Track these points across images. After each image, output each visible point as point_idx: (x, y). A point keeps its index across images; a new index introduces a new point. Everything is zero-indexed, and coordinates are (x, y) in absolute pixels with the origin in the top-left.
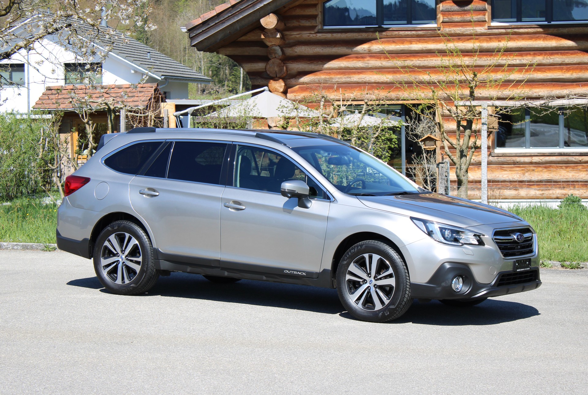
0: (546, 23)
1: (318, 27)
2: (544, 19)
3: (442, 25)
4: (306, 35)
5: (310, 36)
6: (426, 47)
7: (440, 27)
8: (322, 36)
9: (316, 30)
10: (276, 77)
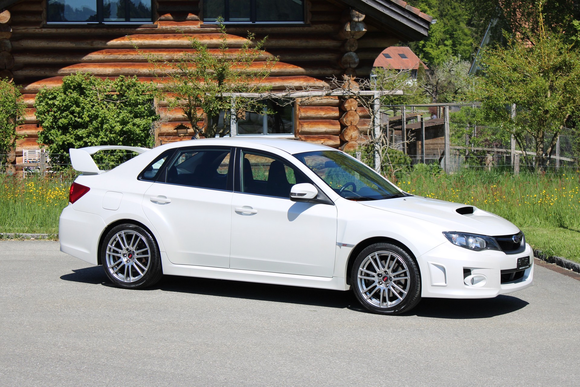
0: (251, 23)
1: (42, 22)
2: (248, 19)
3: (159, 23)
4: (32, 30)
5: (36, 31)
6: (145, 43)
7: (157, 25)
8: (47, 31)
9: (41, 26)
10: (6, 69)
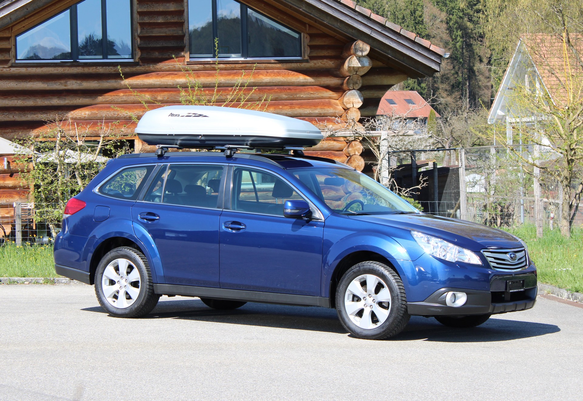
1: (11, 61)
2: (240, 55)
3: (141, 60)
5: (4, 71)
7: (139, 62)
8: (16, 71)
9: (9, 64)
